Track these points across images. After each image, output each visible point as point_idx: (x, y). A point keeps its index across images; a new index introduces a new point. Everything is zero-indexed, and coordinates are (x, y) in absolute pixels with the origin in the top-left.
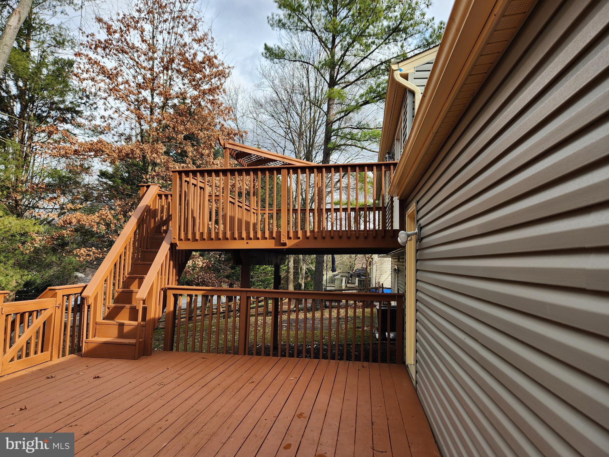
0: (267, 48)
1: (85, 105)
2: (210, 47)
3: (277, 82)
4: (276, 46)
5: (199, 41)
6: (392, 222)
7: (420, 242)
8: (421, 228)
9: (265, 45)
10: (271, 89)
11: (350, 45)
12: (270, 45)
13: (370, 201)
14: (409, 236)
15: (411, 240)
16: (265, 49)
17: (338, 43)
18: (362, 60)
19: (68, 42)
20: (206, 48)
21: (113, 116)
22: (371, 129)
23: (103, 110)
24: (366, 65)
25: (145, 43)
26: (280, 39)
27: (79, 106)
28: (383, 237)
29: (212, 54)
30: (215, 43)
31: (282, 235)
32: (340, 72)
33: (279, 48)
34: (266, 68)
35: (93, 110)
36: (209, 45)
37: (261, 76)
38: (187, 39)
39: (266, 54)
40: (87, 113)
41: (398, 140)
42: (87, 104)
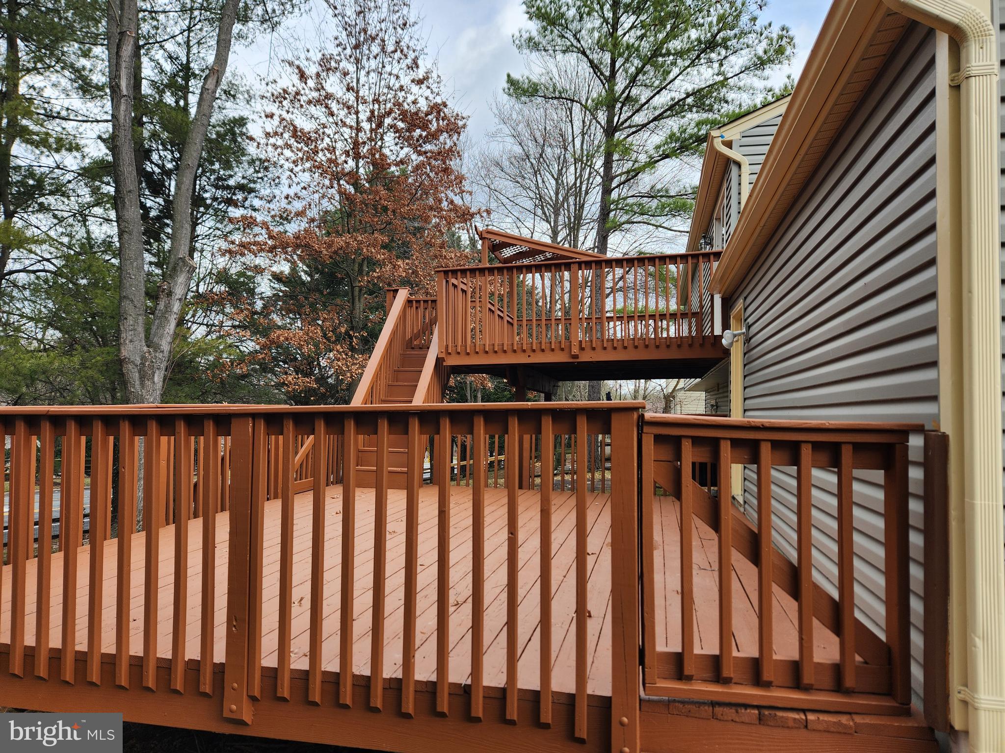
0: (511, 81)
1: (263, 180)
2: (434, 90)
3: (521, 127)
4: (525, 77)
5: (420, 82)
6: (712, 326)
7: (748, 343)
8: (749, 327)
9: (509, 76)
10: (511, 140)
11: (639, 71)
12: (516, 76)
13: (673, 306)
14: (735, 336)
15: (737, 341)
16: (508, 82)
17: (620, 67)
18: (658, 92)
19: (242, 93)
20: (429, 90)
21: (300, 194)
22: (672, 197)
23: (287, 186)
24: (663, 100)
25: (351, 91)
26: (528, 66)
27: (255, 182)
28: (702, 345)
29: (439, 100)
30: (442, 83)
31: (572, 346)
32: (623, 111)
33: (530, 81)
34: (505, 108)
35: (274, 187)
36: (434, 87)
37: (497, 120)
38: (405, 80)
39: (509, 89)
40: (265, 192)
41: (718, 219)
42: (266, 179)
